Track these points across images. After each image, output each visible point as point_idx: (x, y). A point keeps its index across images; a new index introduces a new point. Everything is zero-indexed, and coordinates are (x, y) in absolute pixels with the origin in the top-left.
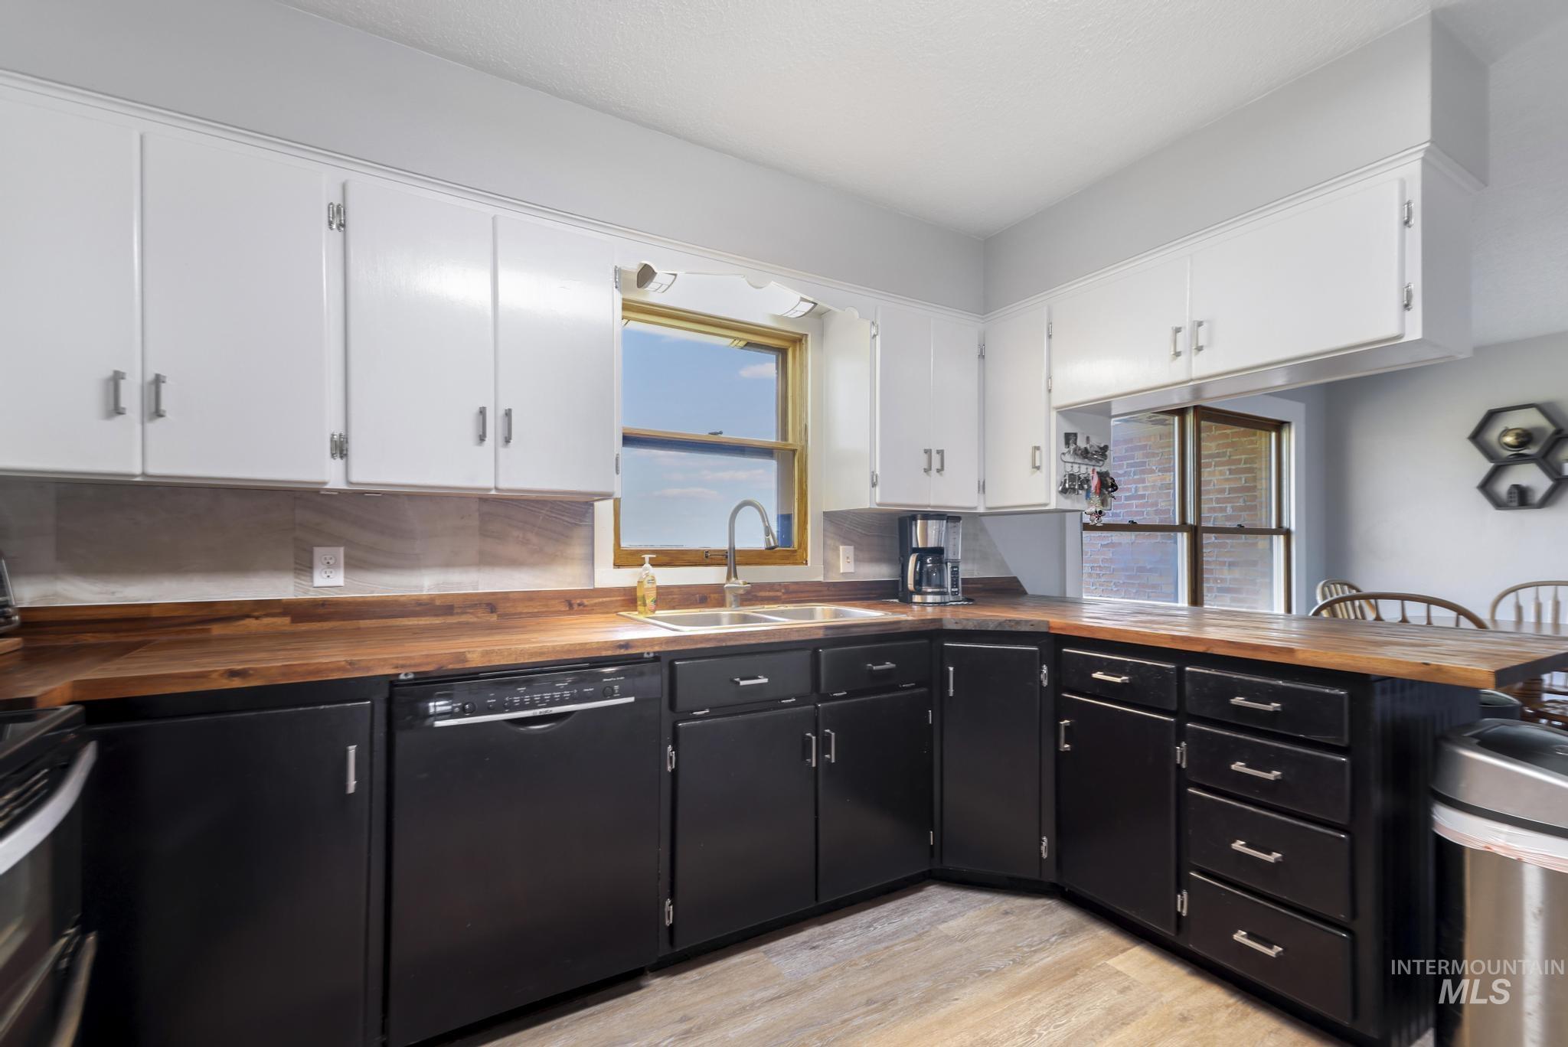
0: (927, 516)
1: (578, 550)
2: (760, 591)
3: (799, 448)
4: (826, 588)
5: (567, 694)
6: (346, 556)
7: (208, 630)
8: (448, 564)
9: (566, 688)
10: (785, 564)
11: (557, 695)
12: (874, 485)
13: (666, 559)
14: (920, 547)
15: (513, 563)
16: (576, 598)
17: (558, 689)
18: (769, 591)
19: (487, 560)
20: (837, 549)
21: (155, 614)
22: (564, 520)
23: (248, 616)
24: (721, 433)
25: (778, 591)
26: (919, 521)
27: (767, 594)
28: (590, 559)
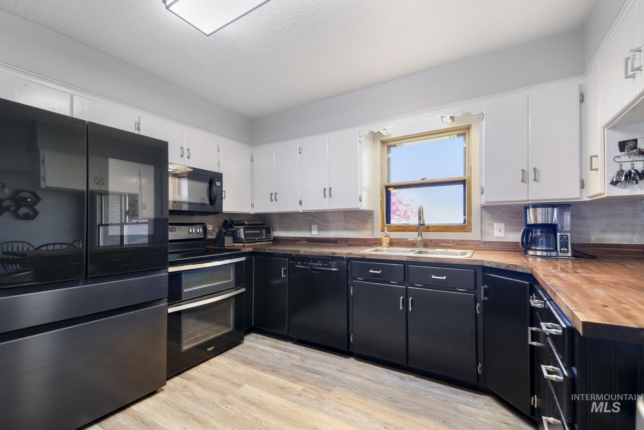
0: (535, 206)
1: (369, 226)
2: (442, 243)
3: (467, 179)
4: (483, 244)
5: (321, 265)
6: (317, 227)
7: (296, 243)
8: (337, 229)
9: (321, 263)
10: (459, 232)
11: (318, 264)
12: (482, 193)
13: (401, 229)
14: (532, 223)
15: (352, 230)
16: (368, 241)
17: (319, 263)
18: (447, 243)
19: (346, 229)
20: (493, 225)
21: (289, 239)
22: (365, 216)
23: (301, 240)
24: (426, 178)
25: (452, 243)
26: (531, 209)
27: (446, 244)
28: (373, 229)
